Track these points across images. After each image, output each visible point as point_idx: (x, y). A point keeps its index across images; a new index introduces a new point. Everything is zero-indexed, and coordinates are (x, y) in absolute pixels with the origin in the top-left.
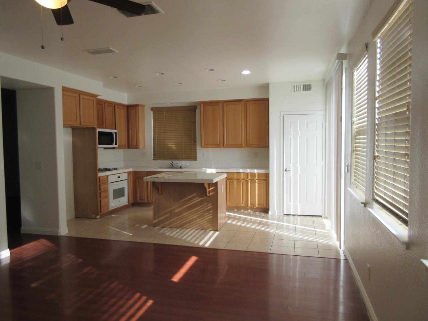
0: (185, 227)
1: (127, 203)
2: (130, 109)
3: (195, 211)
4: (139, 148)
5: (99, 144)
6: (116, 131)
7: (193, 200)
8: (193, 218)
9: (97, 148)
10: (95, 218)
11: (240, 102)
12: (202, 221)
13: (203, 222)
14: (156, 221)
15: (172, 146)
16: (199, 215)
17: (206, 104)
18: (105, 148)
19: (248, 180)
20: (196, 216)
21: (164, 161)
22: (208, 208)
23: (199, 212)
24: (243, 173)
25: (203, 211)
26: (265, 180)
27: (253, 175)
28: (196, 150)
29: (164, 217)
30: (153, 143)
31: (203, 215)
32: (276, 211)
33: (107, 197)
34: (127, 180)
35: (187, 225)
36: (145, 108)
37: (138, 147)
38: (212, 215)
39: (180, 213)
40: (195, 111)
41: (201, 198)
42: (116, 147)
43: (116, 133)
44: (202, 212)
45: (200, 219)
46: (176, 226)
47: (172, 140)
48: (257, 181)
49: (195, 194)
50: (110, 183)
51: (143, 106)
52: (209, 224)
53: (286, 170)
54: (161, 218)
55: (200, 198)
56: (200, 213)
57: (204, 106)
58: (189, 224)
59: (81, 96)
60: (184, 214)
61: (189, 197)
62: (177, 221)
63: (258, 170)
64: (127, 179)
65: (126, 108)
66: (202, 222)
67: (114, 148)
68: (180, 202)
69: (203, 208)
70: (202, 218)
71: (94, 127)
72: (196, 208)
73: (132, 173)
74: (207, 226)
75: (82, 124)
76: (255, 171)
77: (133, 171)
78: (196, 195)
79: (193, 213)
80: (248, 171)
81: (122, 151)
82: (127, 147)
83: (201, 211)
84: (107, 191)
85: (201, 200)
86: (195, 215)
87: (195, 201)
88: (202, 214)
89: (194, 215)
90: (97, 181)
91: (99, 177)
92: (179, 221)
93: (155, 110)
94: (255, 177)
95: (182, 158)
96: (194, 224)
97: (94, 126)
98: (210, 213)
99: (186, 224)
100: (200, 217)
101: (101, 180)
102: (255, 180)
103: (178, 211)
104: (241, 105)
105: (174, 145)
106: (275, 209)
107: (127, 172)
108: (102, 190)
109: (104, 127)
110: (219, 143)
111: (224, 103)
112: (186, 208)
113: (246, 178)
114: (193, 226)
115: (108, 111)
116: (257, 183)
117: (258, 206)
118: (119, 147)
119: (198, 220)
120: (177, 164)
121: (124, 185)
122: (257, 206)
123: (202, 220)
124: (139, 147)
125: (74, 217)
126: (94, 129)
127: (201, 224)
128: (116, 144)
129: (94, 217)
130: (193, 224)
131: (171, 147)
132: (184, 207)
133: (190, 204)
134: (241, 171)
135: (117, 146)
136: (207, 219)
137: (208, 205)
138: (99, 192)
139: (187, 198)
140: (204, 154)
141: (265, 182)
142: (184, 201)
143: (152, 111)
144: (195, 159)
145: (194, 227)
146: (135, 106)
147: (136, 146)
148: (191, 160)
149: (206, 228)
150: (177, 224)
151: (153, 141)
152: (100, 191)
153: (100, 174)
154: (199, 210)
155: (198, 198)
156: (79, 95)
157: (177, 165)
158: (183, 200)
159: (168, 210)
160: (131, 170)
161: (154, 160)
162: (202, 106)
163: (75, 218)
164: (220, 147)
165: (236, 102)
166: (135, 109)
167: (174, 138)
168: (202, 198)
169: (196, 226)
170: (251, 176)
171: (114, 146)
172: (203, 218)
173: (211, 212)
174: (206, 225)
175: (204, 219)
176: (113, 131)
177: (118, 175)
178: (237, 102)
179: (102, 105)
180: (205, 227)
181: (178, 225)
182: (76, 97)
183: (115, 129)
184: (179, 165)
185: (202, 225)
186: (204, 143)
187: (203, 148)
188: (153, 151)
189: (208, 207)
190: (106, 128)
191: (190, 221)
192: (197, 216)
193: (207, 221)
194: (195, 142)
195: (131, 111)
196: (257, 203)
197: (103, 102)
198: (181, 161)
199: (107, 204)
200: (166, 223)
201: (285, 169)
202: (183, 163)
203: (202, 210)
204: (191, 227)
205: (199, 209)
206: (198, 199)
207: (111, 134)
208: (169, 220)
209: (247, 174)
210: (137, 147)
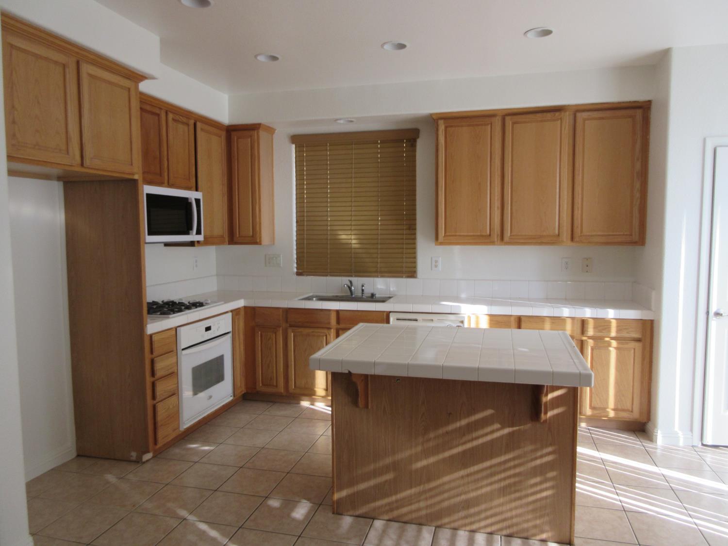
0: (448, 523)
1: (232, 398)
2: (235, 136)
3: (489, 472)
4: (260, 244)
5: (151, 233)
6: (199, 195)
7: (480, 432)
8: (479, 492)
9: (142, 243)
10: (138, 461)
11: (557, 114)
12: (513, 505)
13: (516, 508)
14: (344, 493)
15: (349, 237)
16: (503, 484)
17: (454, 120)
18: (167, 244)
19: (584, 338)
20: (488, 489)
21: (324, 278)
22: (538, 462)
23: (503, 475)
24: (573, 319)
25: (517, 470)
26: (638, 340)
27: (602, 324)
28: (415, 248)
29: (372, 483)
30: (295, 229)
31: (515, 483)
32: (680, 434)
33: (175, 393)
34: (230, 335)
35: (455, 516)
36: (275, 136)
37: (258, 241)
38: (552, 487)
39: (428, 475)
40: (412, 142)
41: (512, 426)
42: (198, 242)
43: (198, 201)
44: (514, 475)
45: (507, 498)
46: (414, 515)
47: (349, 223)
48: (614, 343)
49: (489, 412)
50: (183, 349)
51: (270, 130)
52: (541, 517)
53: (717, 314)
54: (362, 486)
55: (509, 427)
56: (505, 479)
57: (446, 127)
58: (462, 514)
59: (86, 69)
60: (446, 479)
61: (464, 422)
62: (419, 501)
63: (617, 311)
64: (230, 329)
65: (224, 134)
66: (511, 510)
67: (192, 244)
68: (432, 435)
69: (517, 462)
70: (513, 496)
71: (130, 177)
72: (492, 458)
73: (242, 313)
74: (530, 524)
75: (87, 162)
76: (608, 312)
77: (245, 307)
78: (492, 415)
79: (480, 475)
80: (588, 313)
81: (211, 251)
82: (227, 240)
83: (512, 472)
84: (173, 374)
85: (511, 434)
86: (487, 485)
87: (487, 434)
88: (512, 480)
89: (480, 484)
90: (142, 349)
91: (151, 336)
92: (426, 499)
93: (302, 142)
94: (609, 331)
95: (376, 272)
96: (483, 515)
97: (133, 174)
98: (546, 480)
99: (451, 510)
100: (503, 491)
101: (155, 345)
102: (607, 339)
103: (424, 467)
104: (559, 121)
105: (353, 237)
106: (677, 429)
107: (232, 311)
108: (159, 374)
109: (166, 181)
110: (488, 233)
111: (508, 119)
112: (452, 457)
113: (579, 331)
114: (479, 521)
115: (178, 136)
116: (616, 348)
117: (616, 414)
118: (207, 242)
119: (496, 502)
120: (363, 286)
121: (224, 348)
122: (612, 414)
123: (511, 501)
124: (260, 241)
125: (74, 454)
126: (132, 185)
127: (509, 514)
128: (199, 232)
129: (134, 458)
130: (479, 513)
131: (344, 241)
132: (447, 454)
133: (469, 446)
134: (566, 312)
135: (200, 238)
136: (531, 499)
137: (539, 454)
138: (149, 379)
139: (458, 424)
140: (436, 262)
141: (638, 346)
142: (447, 433)
143: (293, 143)
144: (412, 273)
145: (483, 524)
146: (252, 129)
147: (253, 236)
148: (402, 277)
149: (527, 530)
150: (419, 510)
151: (295, 224)
152: (152, 379)
153: (155, 326)
154: (502, 467)
155: (497, 426)
156: (78, 63)
157: (363, 290)
158: (441, 431)
159: (388, 460)
160: (240, 303)
161: (298, 274)
162: (442, 128)
163: (78, 456)
164: (492, 243)
165: (545, 114)
166: (251, 136)
167: (353, 218)
168: (515, 428)
169: (489, 521)
170: (595, 328)
171: (192, 237)
172: (517, 495)
173: (551, 475)
174: (528, 521)
175: (520, 498)
176: (191, 195)
177: (207, 323)
178: (549, 116)
179: (158, 115)
180: (525, 525)
181: (424, 512)
182: (64, 66)
183: (197, 190)
184: (368, 291)
185: (512, 518)
186: (445, 233)
187: (441, 244)
188: (295, 252)
189: (536, 458)
190: (170, 185)
191: (467, 504)
192: (496, 486)
193: (531, 507)
194: (412, 227)
195: (237, 143)
196: (611, 404)
197: (160, 109)
198: (371, 279)
199: (176, 414)
200: (379, 503)
201: (713, 309)
202: (380, 285)
203: (515, 467)
204: (471, 523)
205: (500, 464)
206: (498, 430)
207: (184, 203)
208: (391, 495)
209: (583, 323)
210: (254, 240)
